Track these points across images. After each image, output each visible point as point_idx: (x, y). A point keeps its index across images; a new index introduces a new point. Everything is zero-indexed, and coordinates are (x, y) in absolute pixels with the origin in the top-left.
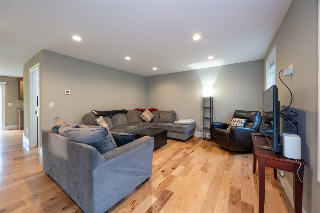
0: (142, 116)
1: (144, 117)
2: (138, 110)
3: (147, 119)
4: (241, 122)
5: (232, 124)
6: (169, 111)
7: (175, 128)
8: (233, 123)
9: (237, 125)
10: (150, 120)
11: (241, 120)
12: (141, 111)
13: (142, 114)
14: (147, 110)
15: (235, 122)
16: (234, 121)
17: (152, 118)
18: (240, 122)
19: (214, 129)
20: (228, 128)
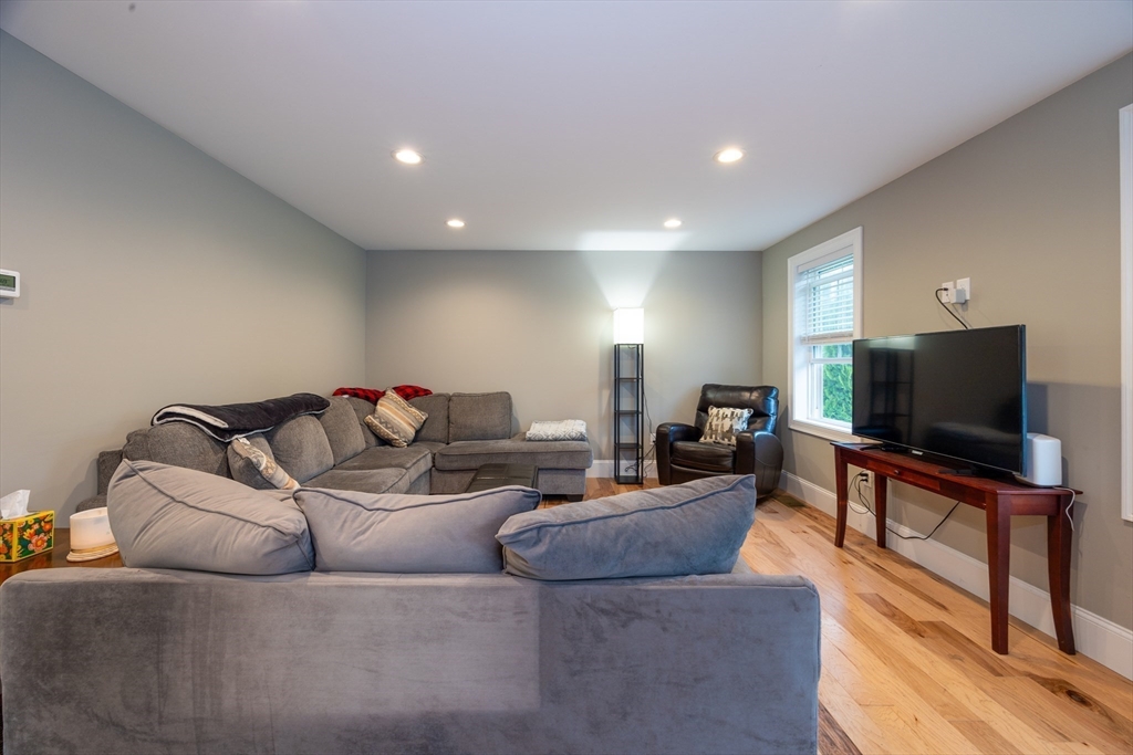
0: (376, 422)
1: (386, 423)
2: (355, 393)
3: (398, 432)
4: (742, 416)
5: (717, 425)
6: (488, 394)
7: (548, 457)
8: (720, 422)
9: (732, 426)
10: (411, 432)
11: (738, 411)
12: (367, 398)
13: (373, 412)
14: (390, 393)
15: (723, 418)
16: (720, 415)
17: (417, 426)
18: (739, 419)
19: (671, 445)
20: (702, 439)
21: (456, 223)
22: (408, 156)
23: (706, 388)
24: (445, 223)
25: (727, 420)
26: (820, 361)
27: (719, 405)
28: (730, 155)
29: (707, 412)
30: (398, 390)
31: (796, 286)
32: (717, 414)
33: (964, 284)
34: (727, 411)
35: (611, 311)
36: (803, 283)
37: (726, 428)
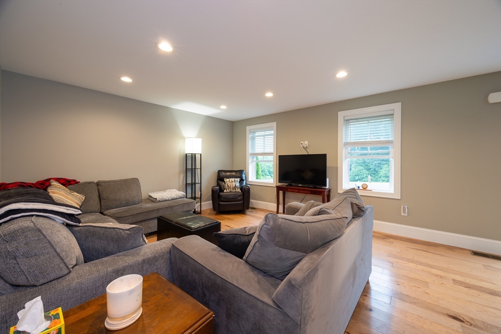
4: (237, 181)
8: (231, 184)
19: (219, 194)
20: (225, 191)
21: (126, 79)
22: (165, 46)
23: (219, 172)
24: (119, 78)
25: (233, 183)
26: (255, 161)
27: (228, 177)
28: (269, 95)
29: (224, 181)
30: (58, 180)
31: (249, 136)
32: (229, 181)
33: (306, 142)
34: (233, 179)
35: (184, 138)
36: (251, 136)
37: (234, 186)
